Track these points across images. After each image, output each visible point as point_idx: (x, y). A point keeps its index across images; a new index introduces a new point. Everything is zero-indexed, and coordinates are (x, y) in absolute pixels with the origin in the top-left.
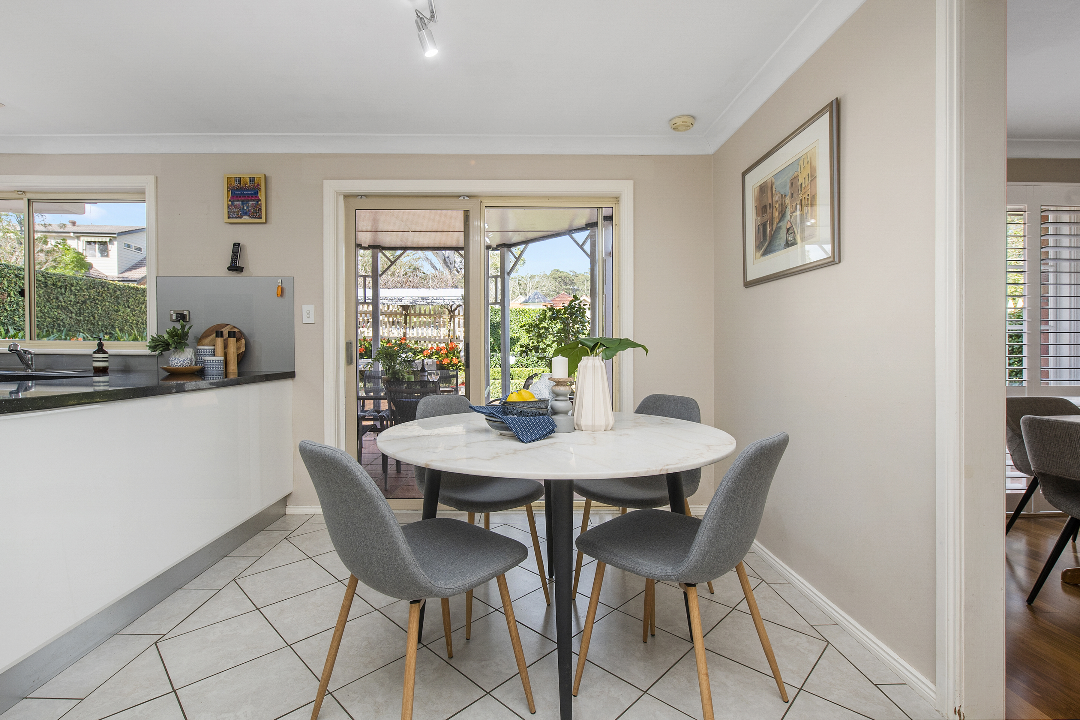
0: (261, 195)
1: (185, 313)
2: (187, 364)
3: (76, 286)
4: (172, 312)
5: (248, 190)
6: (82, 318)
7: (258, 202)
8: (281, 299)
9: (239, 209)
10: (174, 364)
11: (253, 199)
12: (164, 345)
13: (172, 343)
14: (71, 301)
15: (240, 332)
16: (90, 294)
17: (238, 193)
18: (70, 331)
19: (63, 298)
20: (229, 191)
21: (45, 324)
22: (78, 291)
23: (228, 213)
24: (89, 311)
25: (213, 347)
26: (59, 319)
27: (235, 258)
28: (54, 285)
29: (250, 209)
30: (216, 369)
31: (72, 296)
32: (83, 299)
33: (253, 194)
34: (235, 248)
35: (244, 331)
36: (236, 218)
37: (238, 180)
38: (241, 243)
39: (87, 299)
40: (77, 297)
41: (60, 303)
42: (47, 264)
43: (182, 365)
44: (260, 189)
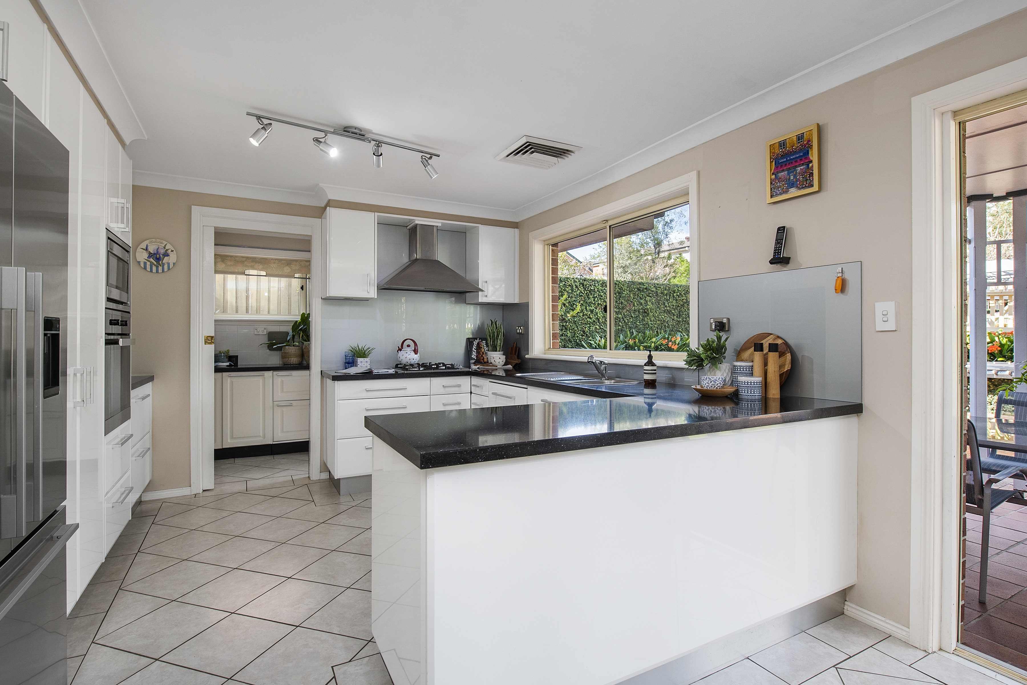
0: (812, 154)
1: (725, 321)
2: (719, 385)
3: (677, 292)
4: (712, 321)
5: (795, 153)
6: (681, 319)
7: (808, 165)
8: (841, 296)
9: (784, 181)
10: (706, 384)
11: (802, 162)
12: (698, 361)
13: (705, 359)
14: (673, 306)
15: (786, 343)
16: (687, 298)
17: (782, 161)
18: (672, 331)
19: (668, 304)
20: (773, 161)
21: (656, 326)
22: (678, 296)
23: (771, 190)
24: (686, 313)
25: (750, 364)
26: (665, 321)
27: (779, 247)
28: (662, 293)
29: (798, 177)
30: (751, 393)
31: (674, 302)
32: (682, 303)
33: (802, 156)
34: (779, 234)
35: (791, 342)
36: (781, 194)
37: (782, 144)
38: (787, 225)
39: (685, 303)
40: (678, 301)
41: (666, 308)
42: (670, 275)
43: (713, 386)
44: (811, 147)
